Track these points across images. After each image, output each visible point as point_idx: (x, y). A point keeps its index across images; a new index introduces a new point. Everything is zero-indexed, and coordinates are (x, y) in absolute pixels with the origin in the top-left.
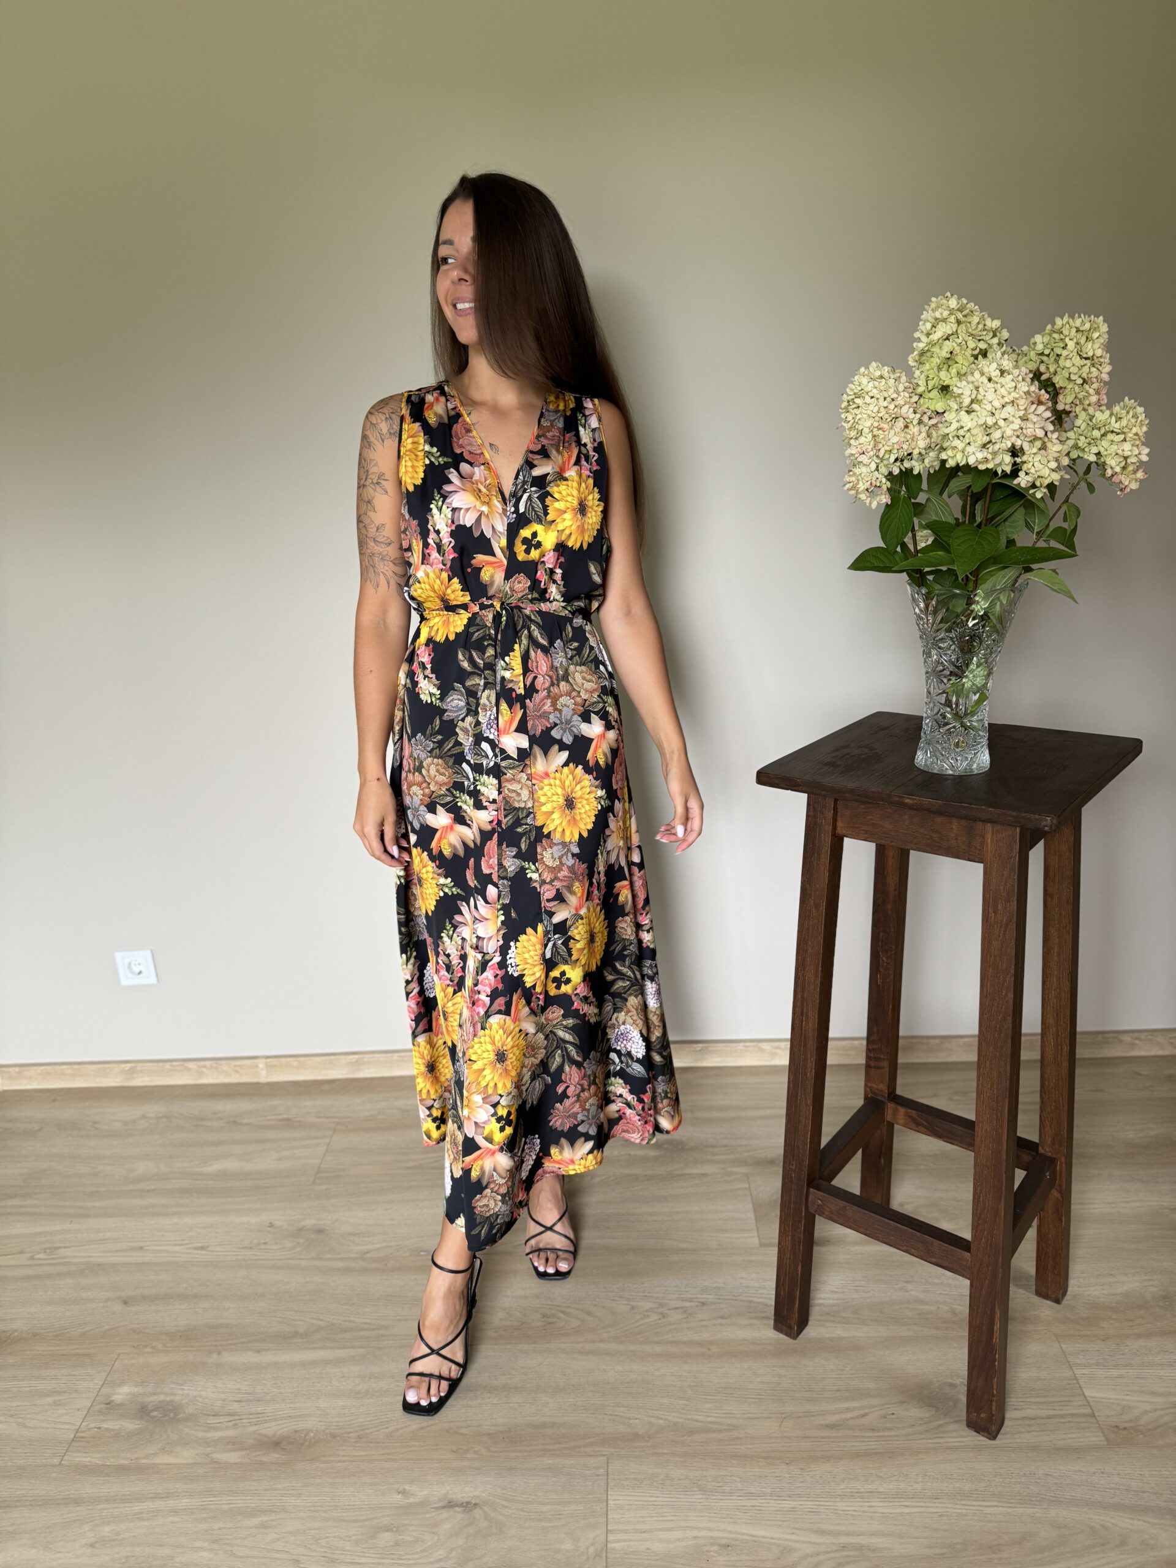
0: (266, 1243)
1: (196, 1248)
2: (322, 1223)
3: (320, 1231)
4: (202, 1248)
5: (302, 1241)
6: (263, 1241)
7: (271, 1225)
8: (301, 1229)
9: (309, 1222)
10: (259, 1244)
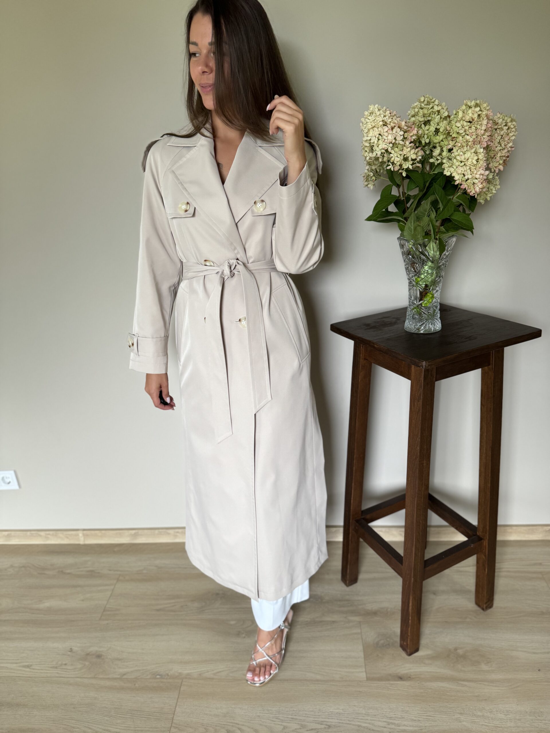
0: (66, 664)
1: (24, 667)
2: (101, 650)
3: (99, 656)
4: (28, 666)
5: (87, 663)
6: (64, 663)
7: (71, 650)
8: (88, 654)
9: (93, 649)
10: (61, 665)
